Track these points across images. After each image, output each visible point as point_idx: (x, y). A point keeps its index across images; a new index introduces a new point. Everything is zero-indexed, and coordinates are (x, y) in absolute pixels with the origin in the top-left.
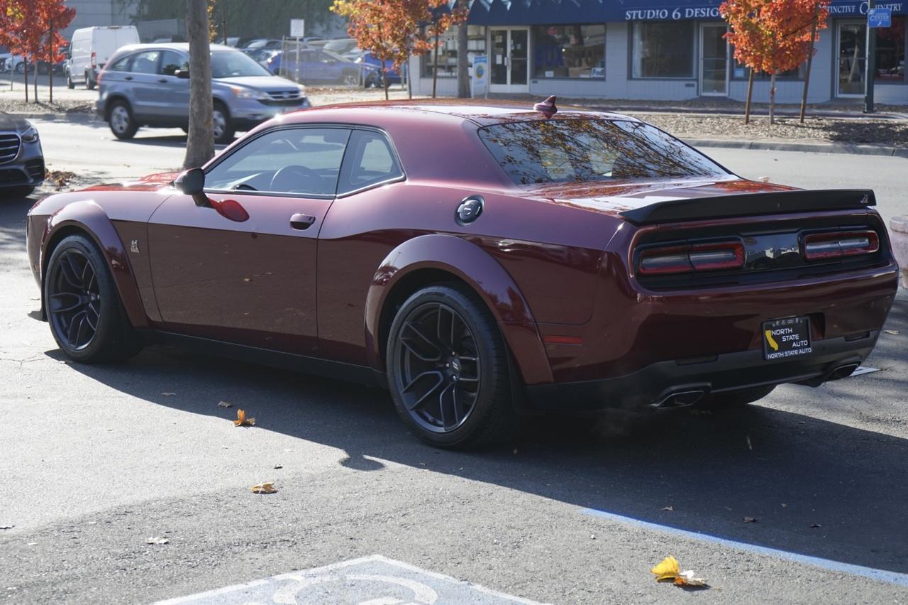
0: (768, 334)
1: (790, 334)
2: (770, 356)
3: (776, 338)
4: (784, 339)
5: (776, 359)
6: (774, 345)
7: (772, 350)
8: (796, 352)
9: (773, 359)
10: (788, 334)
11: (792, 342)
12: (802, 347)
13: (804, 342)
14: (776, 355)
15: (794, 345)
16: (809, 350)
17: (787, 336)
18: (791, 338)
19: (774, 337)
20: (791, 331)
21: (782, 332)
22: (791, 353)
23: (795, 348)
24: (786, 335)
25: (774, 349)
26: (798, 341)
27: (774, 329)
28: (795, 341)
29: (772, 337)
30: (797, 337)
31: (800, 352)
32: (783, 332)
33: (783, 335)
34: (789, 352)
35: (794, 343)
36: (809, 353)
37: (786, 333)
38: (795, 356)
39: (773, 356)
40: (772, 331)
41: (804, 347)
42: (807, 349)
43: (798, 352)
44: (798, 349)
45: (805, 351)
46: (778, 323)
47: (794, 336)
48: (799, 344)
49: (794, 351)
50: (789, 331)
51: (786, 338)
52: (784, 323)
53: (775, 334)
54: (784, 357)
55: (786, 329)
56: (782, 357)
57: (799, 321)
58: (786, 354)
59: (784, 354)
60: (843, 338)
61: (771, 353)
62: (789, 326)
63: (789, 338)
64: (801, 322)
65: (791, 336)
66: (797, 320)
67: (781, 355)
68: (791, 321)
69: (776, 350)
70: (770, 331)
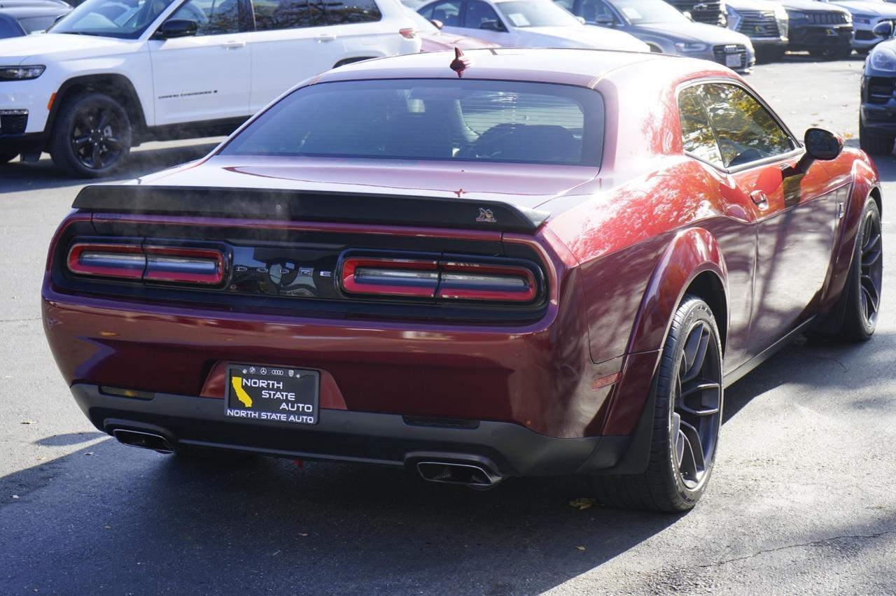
1: (278, 389)
2: (231, 413)
3: (252, 391)
4: (265, 394)
5: (243, 418)
7: (241, 406)
8: (283, 417)
9: (234, 417)
10: (273, 389)
11: (280, 401)
12: (297, 413)
13: (309, 408)
14: (243, 414)
15: (284, 406)
16: (311, 420)
17: (272, 393)
18: (278, 395)
19: (245, 388)
20: (281, 385)
21: (262, 383)
22: (274, 416)
23: (284, 411)
24: (268, 388)
25: (244, 404)
26: (293, 403)
27: (248, 376)
28: (287, 401)
29: (243, 387)
30: (291, 396)
31: (292, 418)
32: (264, 385)
33: (263, 388)
34: (269, 414)
35: (284, 404)
36: (310, 424)
37: (271, 387)
38: (280, 421)
39: (237, 413)
40: (244, 380)
41: (304, 413)
42: (305, 417)
43: (288, 418)
44: (289, 413)
45: (299, 419)
46: (253, 370)
47: (285, 394)
48: (293, 407)
49: (278, 415)
50: (276, 385)
51: (270, 394)
52: (264, 371)
53: (249, 385)
54: (260, 420)
55: (271, 382)
56: (255, 419)
57: (295, 374)
58: (264, 416)
59: (260, 415)
60: (401, 417)
61: (235, 409)
62: (278, 379)
63: (274, 395)
64: (298, 376)
65: (278, 393)
66: (291, 373)
67: (253, 415)
68: (277, 372)
69: (246, 406)
70: (241, 378)
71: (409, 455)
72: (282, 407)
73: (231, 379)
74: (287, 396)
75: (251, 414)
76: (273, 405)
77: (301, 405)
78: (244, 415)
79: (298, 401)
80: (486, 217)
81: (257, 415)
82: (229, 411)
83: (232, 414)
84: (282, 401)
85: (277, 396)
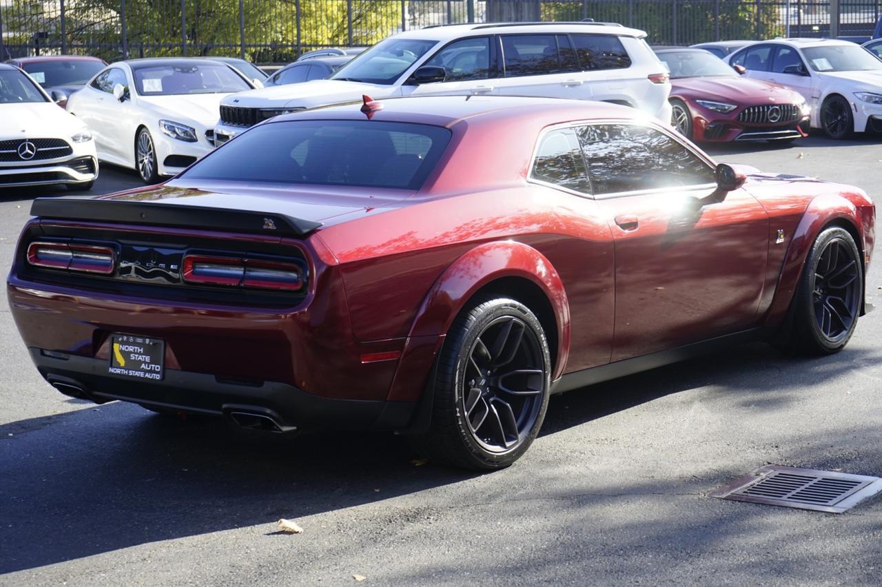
0: (116, 347)
1: (140, 354)
2: (111, 370)
3: (126, 355)
4: (133, 357)
5: (118, 374)
6: (120, 359)
7: (117, 365)
8: (142, 374)
9: (113, 373)
10: (137, 353)
11: (140, 362)
12: (151, 371)
13: (158, 368)
14: (118, 371)
15: (143, 366)
16: (158, 377)
17: (137, 356)
18: (140, 358)
19: (121, 351)
20: (142, 350)
21: (131, 349)
22: (136, 374)
23: (142, 370)
24: (134, 353)
25: (119, 364)
26: (149, 363)
27: (122, 343)
28: (145, 362)
29: (119, 351)
30: (148, 359)
31: (147, 375)
32: (132, 350)
33: (131, 352)
34: (134, 372)
35: (143, 364)
36: (157, 380)
37: (136, 351)
38: (140, 377)
39: (115, 371)
40: (120, 346)
41: (154, 372)
42: (155, 375)
43: (145, 375)
44: (146, 371)
45: (151, 376)
46: (125, 338)
47: (144, 357)
48: (148, 367)
49: (139, 373)
50: (139, 350)
51: (135, 357)
52: (131, 339)
53: (123, 349)
54: (128, 376)
55: (136, 348)
56: (125, 375)
57: (150, 342)
58: (131, 373)
60: (213, 376)
61: (114, 367)
62: (139, 345)
65: (140, 356)
66: (147, 341)
68: (139, 340)
69: (121, 366)
70: (118, 345)
71: (224, 406)
72: (142, 367)
73: (113, 345)
75: (123, 371)
76: (136, 365)
77: (153, 366)
78: (119, 372)
79: (151, 362)
80: (269, 226)
81: (127, 372)
84: (142, 362)
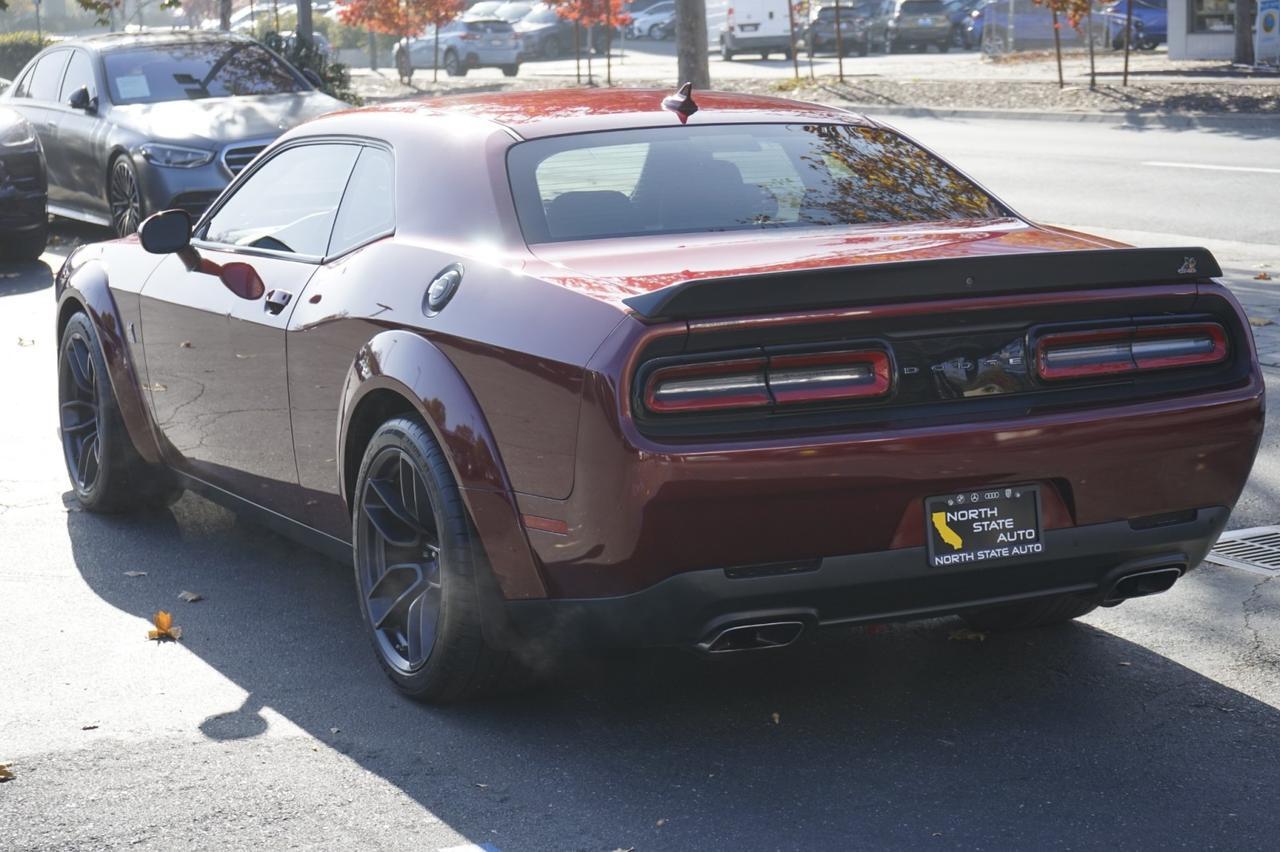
0: (939, 519)
1: (992, 518)
2: (940, 561)
3: (960, 528)
4: (977, 528)
5: (955, 564)
6: (953, 539)
7: (949, 549)
8: (1005, 552)
9: (945, 566)
10: (986, 519)
11: (996, 532)
12: (1021, 543)
13: (1030, 534)
14: (954, 559)
15: (1002, 537)
16: (1038, 548)
17: (986, 523)
18: (994, 525)
19: (951, 524)
20: (995, 512)
21: (972, 514)
22: (993, 553)
23: (1003, 544)
24: (980, 519)
25: (952, 546)
26: (1011, 531)
27: (952, 509)
28: (1005, 531)
29: (948, 524)
30: (1009, 523)
31: (1015, 550)
32: (974, 516)
33: (973, 520)
34: (987, 552)
35: (1002, 535)
36: (1038, 553)
37: (983, 516)
38: (1002, 558)
39: (947, 560)
40: (949, 514)
41: (1026, 542)
42: (1031, 546)
43: (1010, 551)
44: (1010, 545)
45: (1024, 550)
46: (961, 498)
47: (1000, 521)
48: (1012, 537)
49: (999, 550)
50: (989, 513)
51: (983, 526)
52: (975, 497)
53: (955, 519)
54: (977, 562)
55: (983, 510)
56: (971, 562)
57: (1013, 494)
58: (981, 555)
59: (976, 556)
61: (944, 554)
62: (990, 504)
63: (988, 526)
64: (1018, 495)
65: (993, 522)
66: (1008, 493)
67: (967, 557)
68: (991, 495)
69: (956, 548)
70: (944, 513)
73: (932, 517)
74: (1004, 523)
75: (965, 557)
76: (988, 540)
77: (1021, 532)
78: (956, 560)
79: (1016, 528)
81: (972, 557)
82: (937, 559)
83: (942, 562)
84: (1000, 531)
85: (992, 527)
